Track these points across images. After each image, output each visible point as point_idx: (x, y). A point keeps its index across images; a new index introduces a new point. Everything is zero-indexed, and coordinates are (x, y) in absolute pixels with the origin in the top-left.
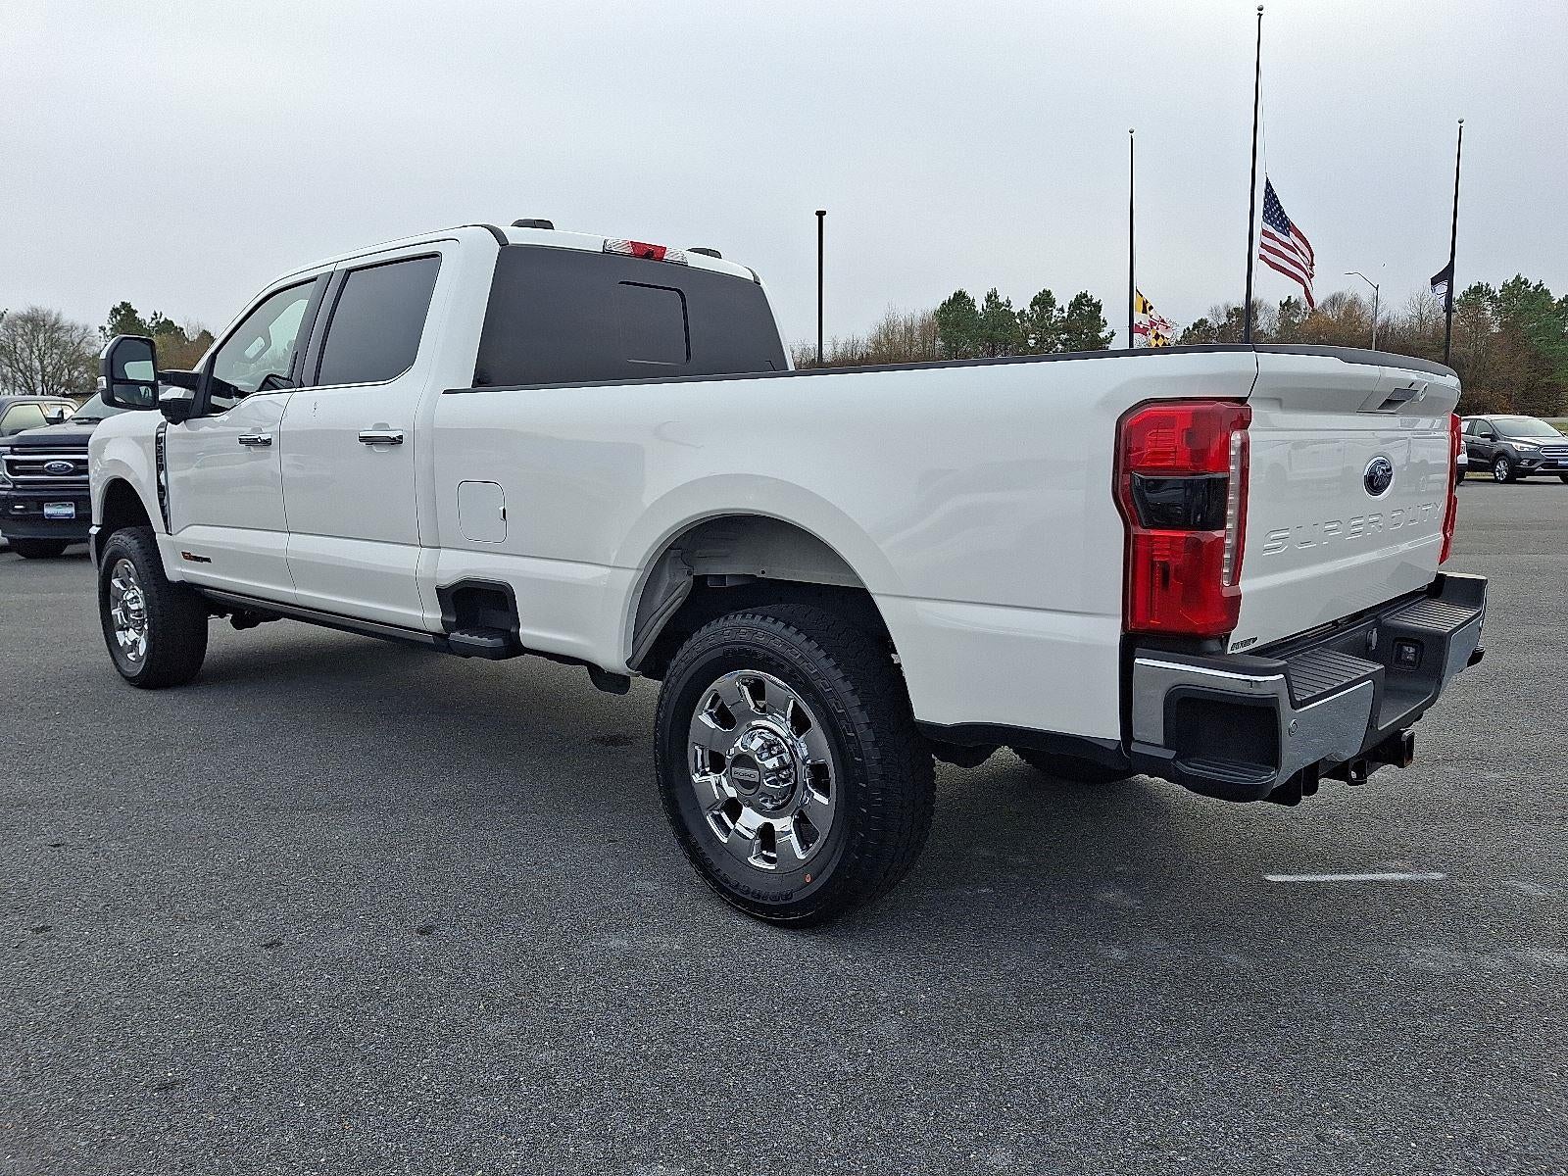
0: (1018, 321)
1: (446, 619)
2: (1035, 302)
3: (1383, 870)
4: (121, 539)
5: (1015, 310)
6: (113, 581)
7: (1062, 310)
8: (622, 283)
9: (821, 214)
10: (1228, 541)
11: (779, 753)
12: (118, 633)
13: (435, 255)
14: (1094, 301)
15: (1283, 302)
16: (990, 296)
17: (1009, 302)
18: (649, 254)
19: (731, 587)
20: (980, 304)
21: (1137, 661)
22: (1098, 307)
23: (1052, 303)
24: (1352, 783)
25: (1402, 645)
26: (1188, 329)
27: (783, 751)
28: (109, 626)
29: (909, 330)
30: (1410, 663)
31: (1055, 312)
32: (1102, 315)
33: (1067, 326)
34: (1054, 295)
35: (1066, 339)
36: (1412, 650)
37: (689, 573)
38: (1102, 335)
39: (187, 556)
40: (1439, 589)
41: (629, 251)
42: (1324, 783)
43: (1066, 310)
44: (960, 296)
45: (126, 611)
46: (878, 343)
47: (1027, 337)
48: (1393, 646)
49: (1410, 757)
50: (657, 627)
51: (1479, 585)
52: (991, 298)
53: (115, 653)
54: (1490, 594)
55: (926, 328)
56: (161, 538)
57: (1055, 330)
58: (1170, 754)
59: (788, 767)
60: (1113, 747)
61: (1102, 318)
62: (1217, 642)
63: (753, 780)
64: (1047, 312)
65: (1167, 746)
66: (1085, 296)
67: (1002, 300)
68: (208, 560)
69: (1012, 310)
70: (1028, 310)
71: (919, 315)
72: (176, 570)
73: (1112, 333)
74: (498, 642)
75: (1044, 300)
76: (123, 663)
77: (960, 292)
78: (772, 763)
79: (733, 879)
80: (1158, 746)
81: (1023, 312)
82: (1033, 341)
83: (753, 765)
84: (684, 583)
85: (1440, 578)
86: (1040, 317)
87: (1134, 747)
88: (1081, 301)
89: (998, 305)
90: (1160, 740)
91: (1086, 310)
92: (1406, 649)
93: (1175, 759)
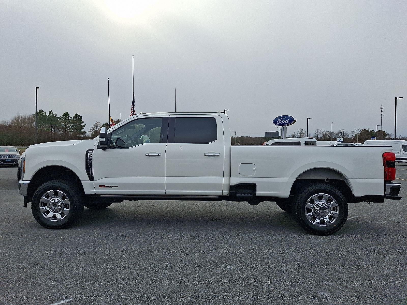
0: (59, 119)
2: (64, 115)
6: (43, 198)
7: (71, 118)
12: (44, 213)
14: (80, 116)
17: (56, 114)
20: (47, 114)
22: (81, 118)
23: (69, 116)
28: (38, 212)
29: (25, 119)
33: (73, 121)
34: (69, 113)
35: (73, 125)
38: (82, 125)
39: (103, 186)
43: (73, 118)
46: (13, 122)
47: (61, 124)
52: (51, 112)
55: (30, 119)
56: (85, 182)
57: (69, 122)
61: (82, 121)
64: (67, 118)
66: (78, 114)
67: (54, 113)
69: (57, 116)
70: (62, 117)
73: (85, 124)
75: (67, 115)
77: (41, 110)
81: (60, 117)
82: (63, 125)
86: (65, 119)
88: (77, 116)
89: (53, 115)
91: (78, 118)
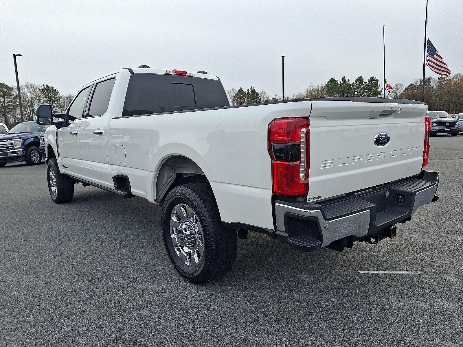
0: (352, 86)
1: (115, 186)
2: (357, 80)
3: (401, 270)
4: (51, 161)
5: (351, 83)
6: (50, 173)
7: (366, 82)
8: (172, 83)
9: (283, 57)
10: (301, 165)
11: (191, 229)
12: (52, 188)
13: (114, 78)
14: (376, 79)
15: (439, 77)
16: (343, 79)
17: (349, 81)
18: (181, 74)
19: (188, 177)
20: (339, 81)
21: (276, 204)
22: (377, 81)
23: (363, 80)
24: (371, 243)
25: (399, 196)
26: (407, 87)
27: (192, 229)
28: (50, 186)
29: (317, 90)
30: (401, 202)
31: (364, 83)
32: (379, 83)
33: (368, 87)
34: (363, 78)
35: (367, 92)
36: (402, 198)
37: (175, 173)
38: (379, 90)
39: (64, 166)
40: (422, 175)
41: (175, 73)
42: (356, 243)
43: (367, 82)
44: (333, 79)
45: (53, 182)
46: (307, 95)
47: (355, 91)
48: (396, 196)
49: (395, 235)
50: (166, 189)
51: (435, 174)
52: (344, 79)
53: (51, 193)
54: (440, 177)
55: (322, 89)
56: (58, 161)
57: (363, 89)
58: (287, 235)
59: (194, 234)
60: (271, 232)
61: (378, 85)
62: (302, 198)
63: (183, 238)
64: (361, 83)
65: (286, 232)
66: (373, 78)
67: (347, 80)
68: (67, 167)
70: (355, 83)
71: (320, 86)
72: (62, 170)
73: (382, 89)
74: (126, 193)
75: (360, 80)
76: (53, 196)
77: (333, 78)
78: (188, 233)
79: (181, 268)
80: (284, 232)
81: (353, 83)
82: (357, 92)
83: (182, 233)
84: (173, 176)
85: (423, 172)
86: (359, 85)
87: (278, 232)
88: (372, 79)
89: (346, 82)
90: (284, 230)
91: (373, 81)
92: (400, 197)
93: (288, 237)
